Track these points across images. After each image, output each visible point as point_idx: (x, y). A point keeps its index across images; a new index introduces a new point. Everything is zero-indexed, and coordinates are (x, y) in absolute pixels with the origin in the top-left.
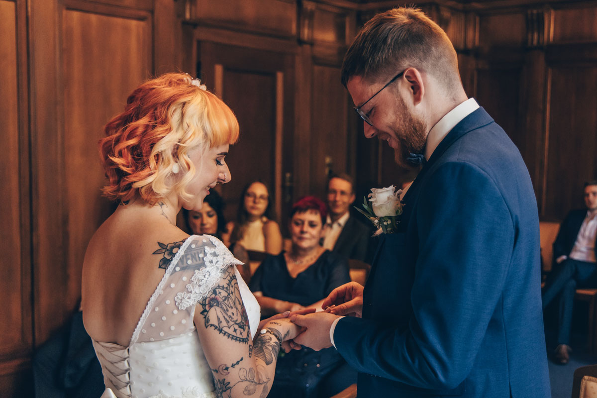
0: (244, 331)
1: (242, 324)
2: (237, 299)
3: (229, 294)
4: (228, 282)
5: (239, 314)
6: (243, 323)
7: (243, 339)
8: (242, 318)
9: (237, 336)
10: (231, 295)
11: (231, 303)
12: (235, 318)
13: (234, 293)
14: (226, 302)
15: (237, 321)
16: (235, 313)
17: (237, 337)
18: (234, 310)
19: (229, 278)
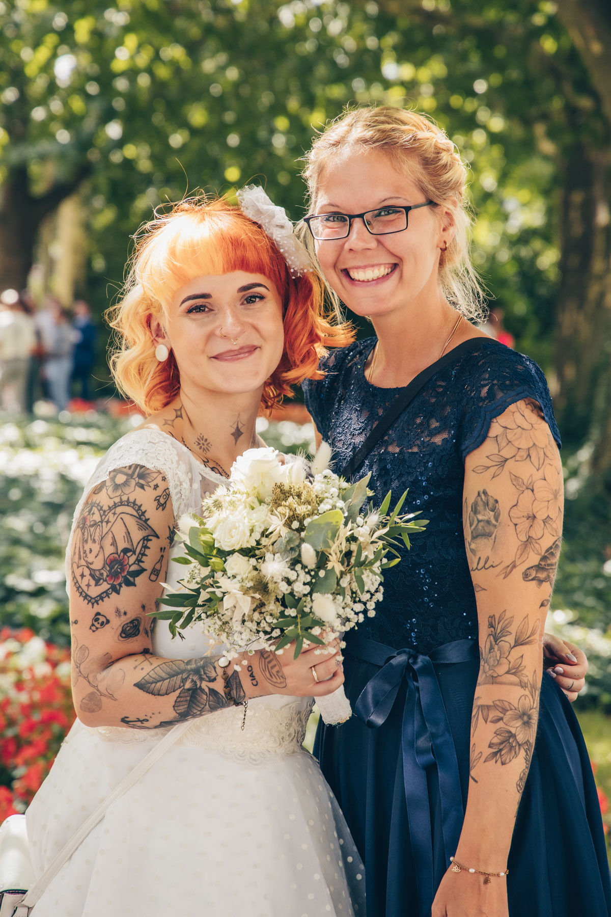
0: (96, 585)
1: (97, 573)
2: (110, 535)
3: (102, 522)
4: (111, 504)
5: (101, 557)
6: (102, 574)
7: (87, 595)
8: (104, 567)
9: (81, 585)
10: (104, 524)
11: (97, 534)
12: (91, 558)
13: (110, 525)
14: (92, 529)
15: (91, 564)
16: (95, 552)
17: (80, 587)
18: (96, 548)
19: (117, 500)
